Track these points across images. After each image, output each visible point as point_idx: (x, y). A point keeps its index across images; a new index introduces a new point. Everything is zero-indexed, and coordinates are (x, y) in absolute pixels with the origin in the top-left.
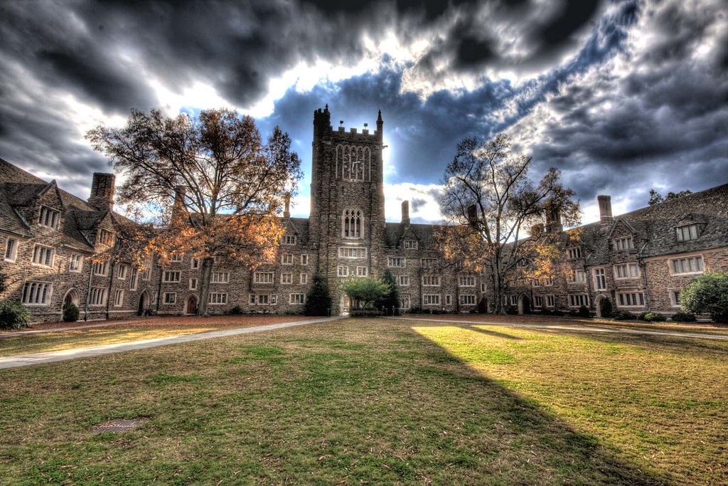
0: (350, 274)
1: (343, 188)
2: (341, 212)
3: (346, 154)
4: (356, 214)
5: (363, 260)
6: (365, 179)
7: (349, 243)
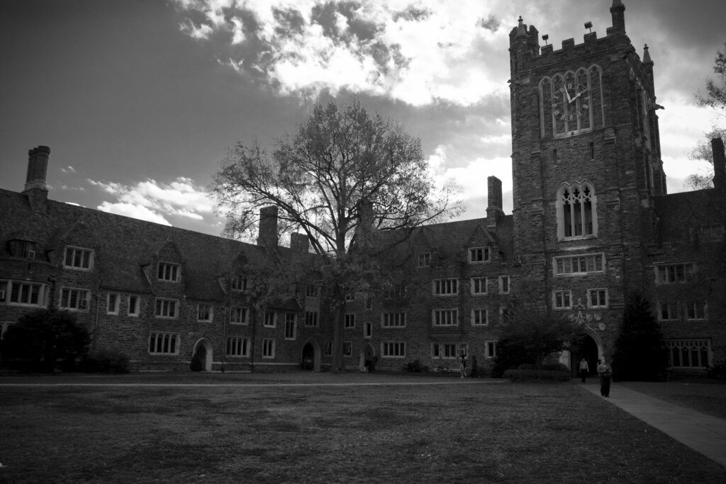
0: (575, 303)
1: (555, 151)
2: (554, 195)
3: (557, 89)
4: (582, 194)
5: (598, 276)
6: (595, 124)
7: (570, 249)
